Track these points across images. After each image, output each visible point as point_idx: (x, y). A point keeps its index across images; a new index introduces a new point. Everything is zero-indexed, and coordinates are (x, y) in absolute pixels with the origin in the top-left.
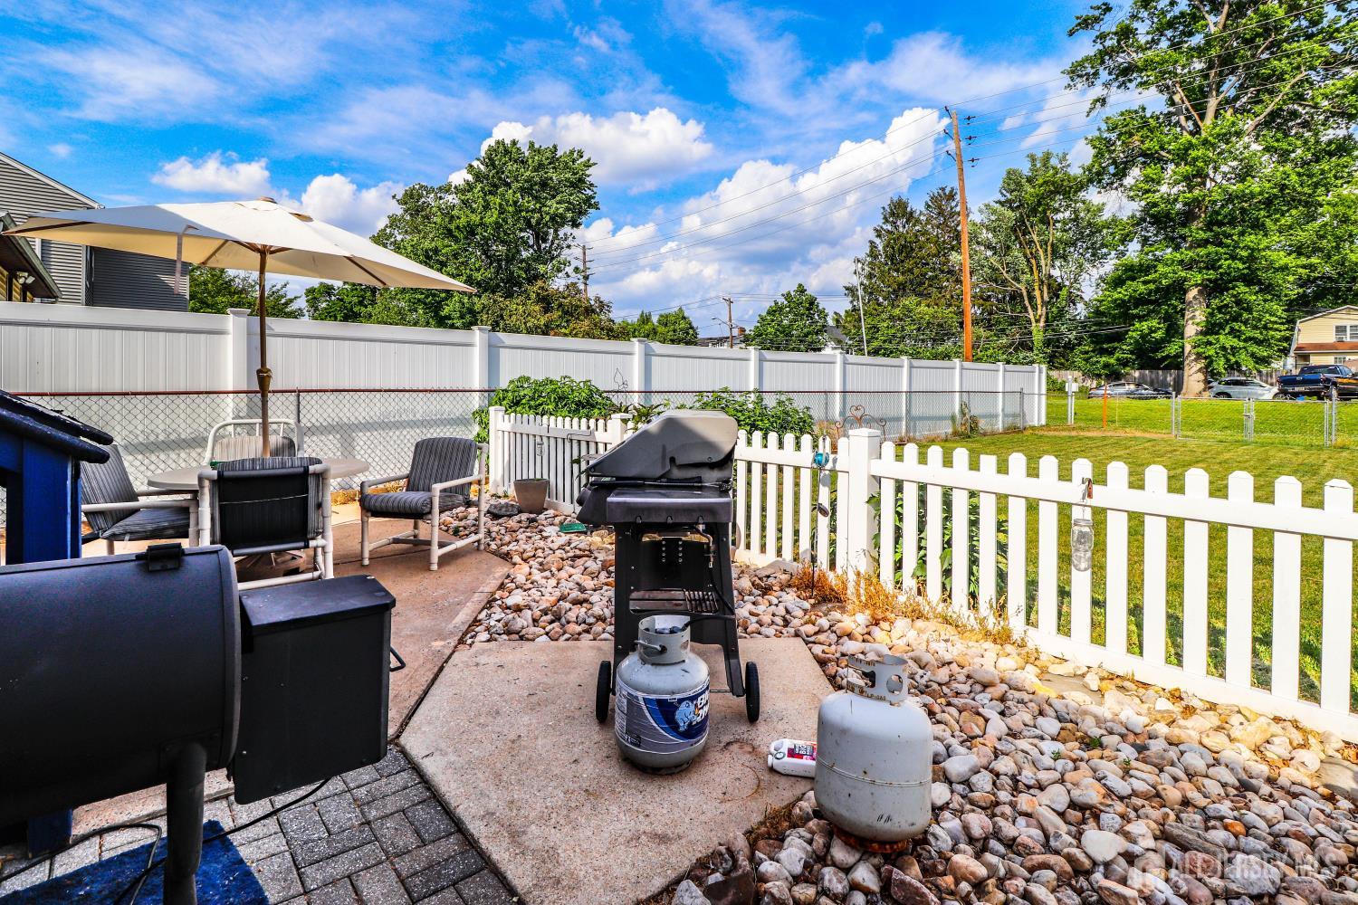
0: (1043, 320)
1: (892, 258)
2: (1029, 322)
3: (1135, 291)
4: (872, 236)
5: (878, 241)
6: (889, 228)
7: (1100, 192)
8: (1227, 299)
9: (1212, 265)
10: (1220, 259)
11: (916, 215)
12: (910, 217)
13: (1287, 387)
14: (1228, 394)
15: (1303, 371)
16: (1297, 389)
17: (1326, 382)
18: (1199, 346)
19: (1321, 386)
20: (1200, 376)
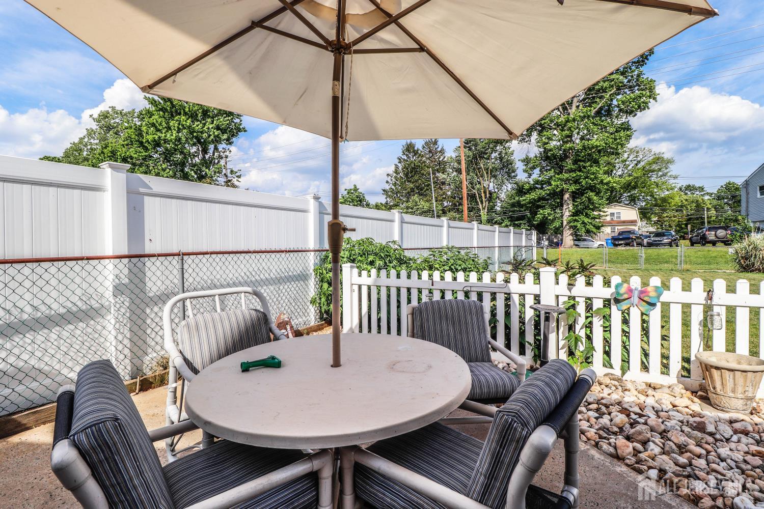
0: (486, 209)
1: (406, 175)
2: (479, 210)
3: (540, 194)
4: (397, 161)
5: (399, 165)
6: (406, 158)
7: (519, 143)
8: (584, 198)
9: (576, 181)
10: (581, 179)
11: (419, 152)
12: (416, 153)
13: (615, 241)
14: (579, 246)
15: (620, 234)
16: (620, 242)
17: (632, 238)
18: (571, 222)
19: (630, 240)
20: (571, 237)
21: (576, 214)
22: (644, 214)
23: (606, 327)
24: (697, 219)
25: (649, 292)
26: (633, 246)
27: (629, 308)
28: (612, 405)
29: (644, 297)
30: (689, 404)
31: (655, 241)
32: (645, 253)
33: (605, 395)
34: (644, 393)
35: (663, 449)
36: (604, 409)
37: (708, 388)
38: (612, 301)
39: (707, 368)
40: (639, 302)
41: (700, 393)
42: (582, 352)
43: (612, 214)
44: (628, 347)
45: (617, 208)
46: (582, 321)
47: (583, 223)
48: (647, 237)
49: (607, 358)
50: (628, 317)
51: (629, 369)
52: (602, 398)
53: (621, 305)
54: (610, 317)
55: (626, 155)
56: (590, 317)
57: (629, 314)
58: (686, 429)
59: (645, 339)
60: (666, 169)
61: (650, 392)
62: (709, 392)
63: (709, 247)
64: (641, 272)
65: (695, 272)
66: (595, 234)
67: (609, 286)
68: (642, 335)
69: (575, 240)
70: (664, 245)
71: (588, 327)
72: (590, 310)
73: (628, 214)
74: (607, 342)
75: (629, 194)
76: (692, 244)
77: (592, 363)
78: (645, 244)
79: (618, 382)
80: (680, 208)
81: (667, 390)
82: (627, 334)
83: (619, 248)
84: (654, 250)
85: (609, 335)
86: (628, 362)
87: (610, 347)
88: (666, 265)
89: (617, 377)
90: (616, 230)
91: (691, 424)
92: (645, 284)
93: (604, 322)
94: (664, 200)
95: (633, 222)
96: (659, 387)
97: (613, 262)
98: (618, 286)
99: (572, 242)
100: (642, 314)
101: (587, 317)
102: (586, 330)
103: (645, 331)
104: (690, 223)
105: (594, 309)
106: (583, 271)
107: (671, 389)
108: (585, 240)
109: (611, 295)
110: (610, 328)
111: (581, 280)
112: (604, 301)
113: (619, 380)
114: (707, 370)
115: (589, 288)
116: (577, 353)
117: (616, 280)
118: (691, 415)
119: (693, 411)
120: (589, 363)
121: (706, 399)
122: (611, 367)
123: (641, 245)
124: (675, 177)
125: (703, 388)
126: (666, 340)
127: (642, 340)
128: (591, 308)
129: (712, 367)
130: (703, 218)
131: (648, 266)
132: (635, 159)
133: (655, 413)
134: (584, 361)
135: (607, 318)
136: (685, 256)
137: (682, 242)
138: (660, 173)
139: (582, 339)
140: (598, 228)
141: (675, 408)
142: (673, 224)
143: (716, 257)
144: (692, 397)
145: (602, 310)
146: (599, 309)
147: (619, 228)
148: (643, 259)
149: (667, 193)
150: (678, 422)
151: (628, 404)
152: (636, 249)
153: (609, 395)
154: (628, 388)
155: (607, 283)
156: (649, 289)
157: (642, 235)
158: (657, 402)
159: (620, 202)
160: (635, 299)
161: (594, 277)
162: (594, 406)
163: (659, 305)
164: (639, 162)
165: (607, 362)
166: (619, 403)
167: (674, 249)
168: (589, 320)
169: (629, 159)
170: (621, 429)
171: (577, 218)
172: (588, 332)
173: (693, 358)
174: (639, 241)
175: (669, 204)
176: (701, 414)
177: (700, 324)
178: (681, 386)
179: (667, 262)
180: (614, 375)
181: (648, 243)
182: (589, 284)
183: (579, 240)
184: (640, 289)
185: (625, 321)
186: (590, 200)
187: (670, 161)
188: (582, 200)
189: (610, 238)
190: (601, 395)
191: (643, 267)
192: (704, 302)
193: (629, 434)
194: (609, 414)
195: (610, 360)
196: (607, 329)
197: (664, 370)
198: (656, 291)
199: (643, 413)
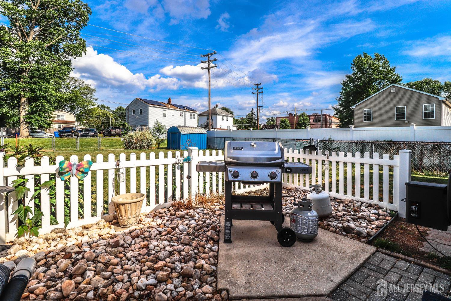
8: (38, 104)
10: (35, 89)
13: (60, 133)
14: (33, 136)
15: (64, 129)
16: (64, 134)
17: (72, 132)
18: (27, 119)
19: (71, 133)
20: (27, 130)
21: (31, 113)
22: (79, 118)
23: (52, 195)
24: (106, 123)
25: (83, 165)
26: (72, 136)
27: (70, 178)
28: (58, 254)
29: (80, 169)
30: (109, 231)
31: (86, 134)
32: (80, 141)
33: (52, 248)
34: (81, 235)
35: (95, 271)
36: (51, 261)
37: (118, 217)
38: (57, 175)
39: (118, 206)
40: (77, 172)
41: (114, 221)
42: (31, 219)
43: (59, 116)
44: (69, 205)
45: (62, 112)
46: (31, 194)
47: (37, 120)
48: (80, 131)
49: (54, 218)
50: (69, 184)
51: (70, 221)
52: (50, 252)
53: (64, 177)
54: (56, 186)
55: (68, 81)
56: (38, 189)
57: (69, 182)
58: (109, 249)
59: (81, 196)
60: (92, 94)
61: (85, 232)
62: (118, 219)
63: (112, 138)
64: (77, 152)
65: (106, 151)
66: (46, 128)
67: (55, 164)
68: (79, 194)
69: (31, 132)
70: (90, 136)
71: (37, 198)
72: (39, 185)
73: (69, 117)
74: (53, 206)
75: (70, 105)
76: (104, 136)
77: (41, 225)
78: (80, 136)
79: (62, 233)
80: (98, 117)
81: (95, 227)
82: (68, 196)
83: (63, 138)
84: (85, 139)
85: (55, 200)
86: (70, 216)
87: (55, 209)
88: (91, 147)
89: (61, 229)
90: (61, 127)
91: (111, 245)
92: (81, 160)
93: (50, 192)
94: (90, 111)
95: (72, 122)
96: (90, 226)
97: (59, 147)
98: (61, 163)
99: (28, 134)
100: (79, 180)
101: (35, 191)
102: (35, 201)
103: (81, 191)
104: (103, 125)
105: (42, 182)
106: (32, 154)
107: (98, 225)
108: (38, 132)
109: (56, 170)
110: (56, 195)
111: (29, 162)
112: (50, 175)
113: (63, 231)
114: (118, 207)
115: (38, 167)
116: (27, 221)
117: (59, 159)
118: (110, 238)
119: (111, 235)
120: (38, 226)
121: (117, 224)
122: (57, 223)
123: (77, 136)
124: (96, 100)
125: (115, 217)
126: (94, 194)
127: (79, 198)
128: (40, 183)
129: (120, 204)
130: (109, 123)
131: (82, 149)
132: (74, 84)
133: (88, 246)
134: (34, 225)
135: (53, 188)
136: (101, 143)
137: (99, 135)
138: (88, 96)
139: (31, 209)
140: (49, 124)
141: (101, 238)
142: (95, 125)
143: (115, 143)
144: (110, 225)
145: (49, 182)
146: (46, 182)
147: (64, 125)
148: (78, 144)
149: (92, 107)
150: (103, 247)
151: (70, 248)
152: (74, 138)
153: (55, 246)
154: (69, 235)
155: (53, 162)
156: (84, 163)
157: (78, 130)
158: (89, 238)
159: (64, 109)
160: (74, 171)
161: (42, 158)
162: (43, 261)
163: (90, 173)
164: (76, 87)
165: (53, 220)
166: (63, 250)
167: (95, 138)
168: (37, 192)
169: (70, 84)
170: (65, 272)
171: (32, 116)
172: (37, 202)
173: (110, 201)
174: (76, 133)
175: (93, 114)
176: (115, 235)
177: (113, 181)
178: (104, 220)
179: (92, 146)
180: (59, 228)
181: (81, 135)
182: (37, 163)
183: (34, 132)
184: (77, 163)
185: (67, 187)
186: (42, 105)
187: (94, 91)
188: (36, 104)
189: (57, 131)
190: (49, 249)
191: (79, 149)
192: (115, 167)
193: (71, 272)
194: (56, 263)
195: (56, 218)
196: (53, 196)
197: (94, 213)
198: (88, 164)
199: (81, 250)
